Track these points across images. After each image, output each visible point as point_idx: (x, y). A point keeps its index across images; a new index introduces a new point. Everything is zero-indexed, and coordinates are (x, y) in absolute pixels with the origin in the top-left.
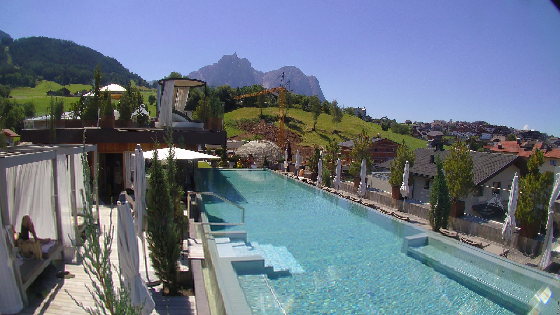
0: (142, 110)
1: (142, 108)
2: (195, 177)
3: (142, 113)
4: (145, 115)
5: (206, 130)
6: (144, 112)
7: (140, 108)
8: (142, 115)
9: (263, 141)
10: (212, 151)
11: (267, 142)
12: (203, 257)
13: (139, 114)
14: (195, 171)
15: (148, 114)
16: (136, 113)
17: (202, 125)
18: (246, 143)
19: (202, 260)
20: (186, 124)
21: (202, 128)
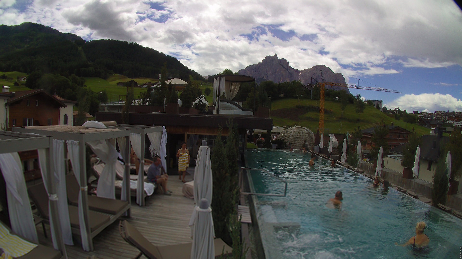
0: (202, 100)
1: (201, 99)
2: (245, 156)
3: (202, 102)
4: (204, 104)
5: (256, 117)
6: (204, 101)
7: (200, 98)
8: (202, 104)
9: (300, 128)
10: (258, 134)
11: (304, 128)
12: (250, 221)
13: (199, 102)
14: (245, 151)
15: (207, 103)
16: (197, 102)
17: (252, 113)
18: (287, 128)
19: (249, 223)
20: (238, 112)
21: (251, 116)
